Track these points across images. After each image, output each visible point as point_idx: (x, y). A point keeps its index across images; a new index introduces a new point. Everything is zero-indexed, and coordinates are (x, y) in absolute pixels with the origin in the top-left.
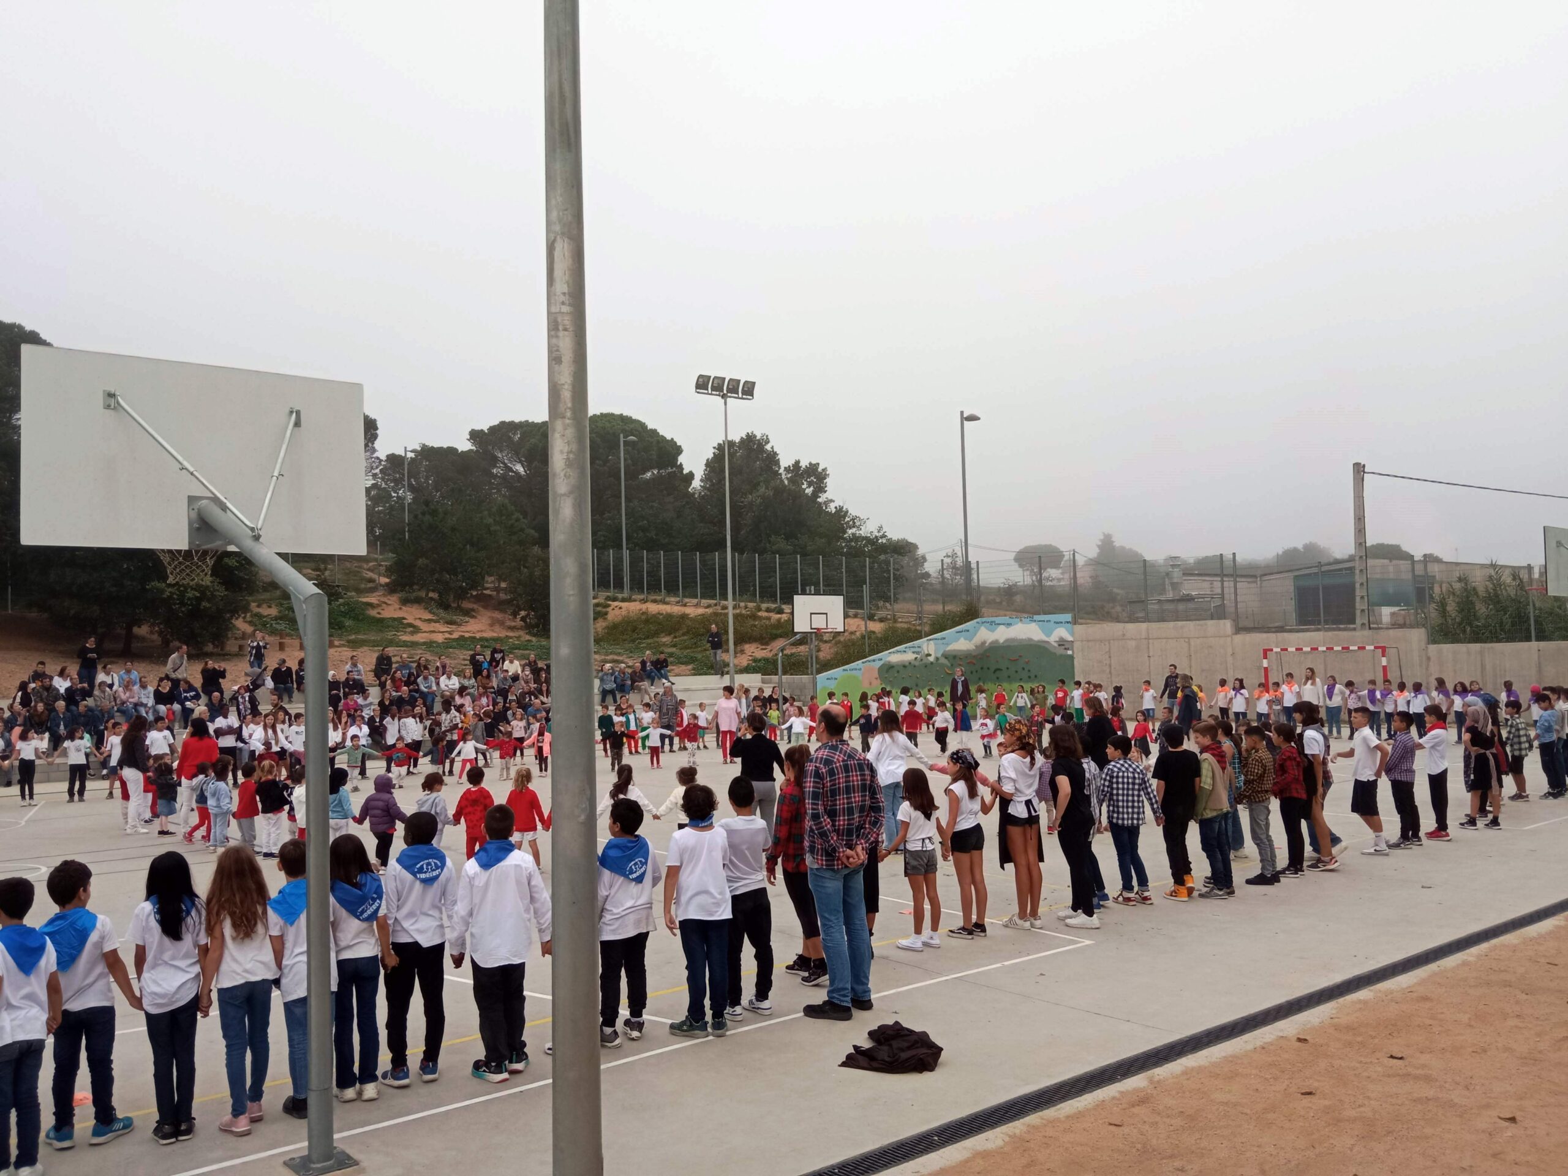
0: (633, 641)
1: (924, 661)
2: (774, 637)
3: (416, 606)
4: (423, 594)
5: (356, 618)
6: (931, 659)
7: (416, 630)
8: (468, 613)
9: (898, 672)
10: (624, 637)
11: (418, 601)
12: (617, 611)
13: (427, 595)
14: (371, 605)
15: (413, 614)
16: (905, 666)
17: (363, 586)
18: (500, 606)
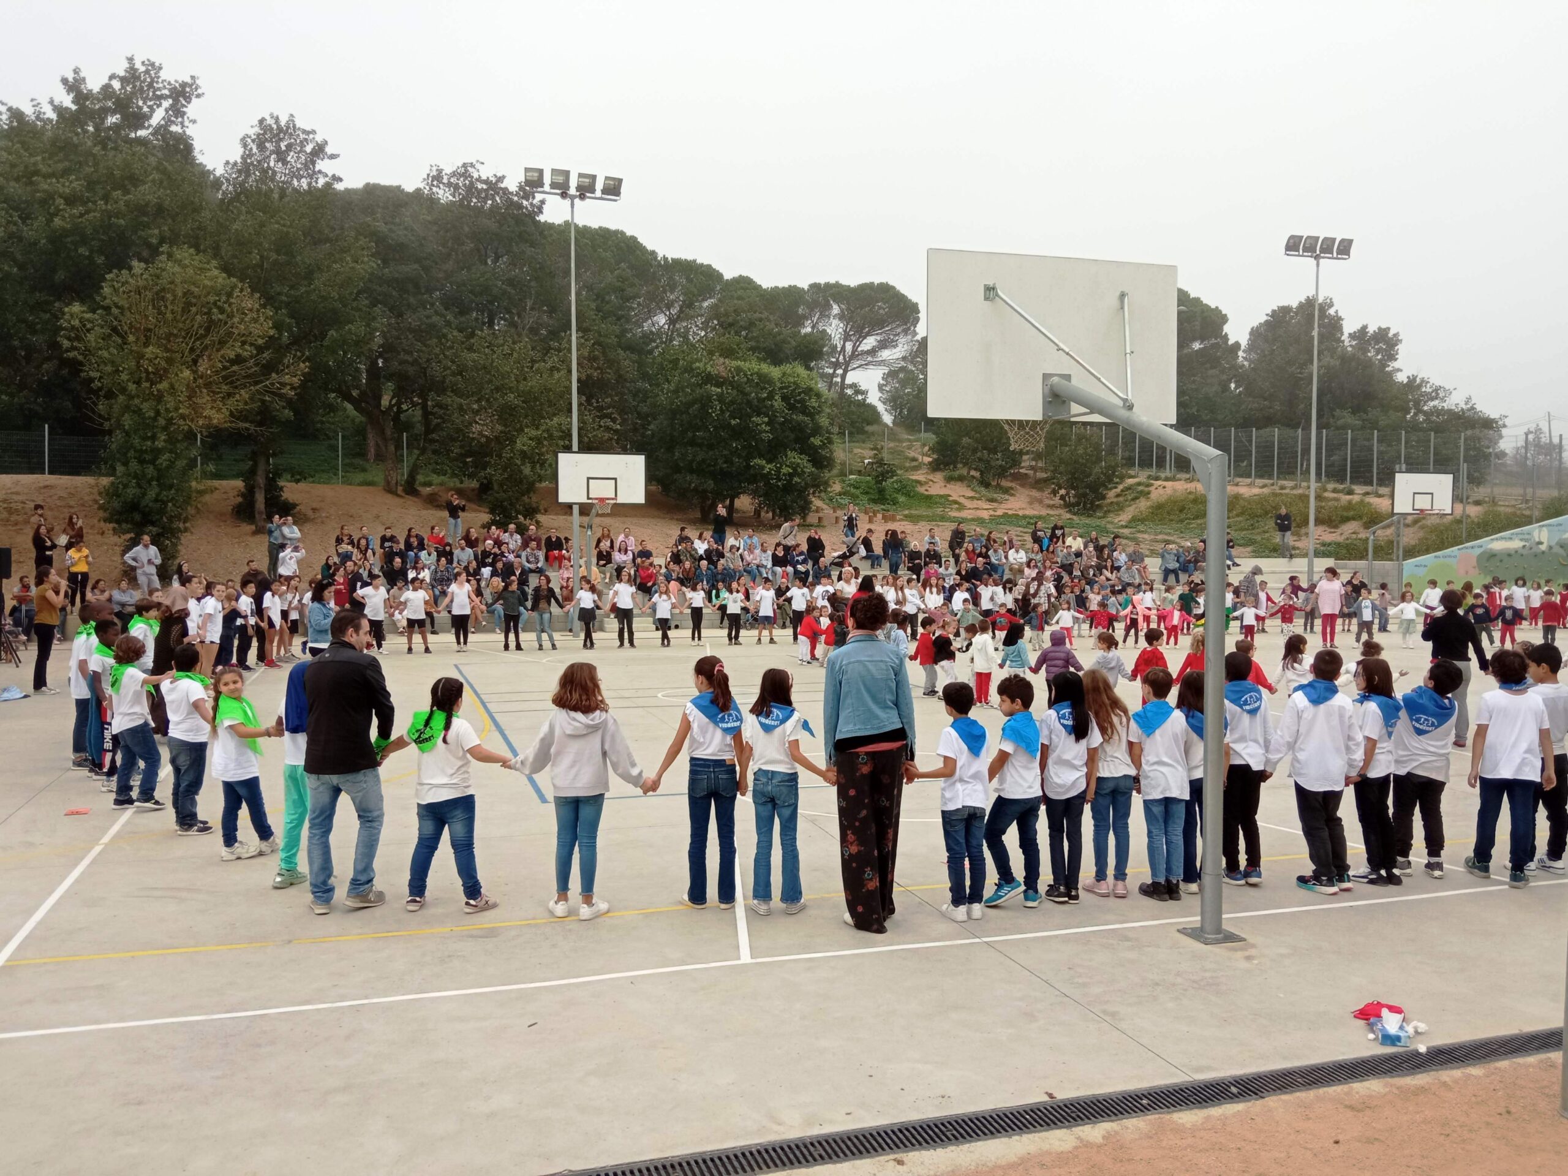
0: (1182, 521)
1: (1534, 550)
2: (1346, 520)
3: (959, 484)
4: (964, 472)
5: (907, 495)
7: (961, 507)
8: (1007, 491)
9: (1501, 561)
10: (1172, 517)
11: (961, 479)
12: (1161, 491)
13: (968, 473)
14: (918, 482)
15: (957, 491)
16: (1509, 555)
17: (907, 465)
18: (1039, 484)
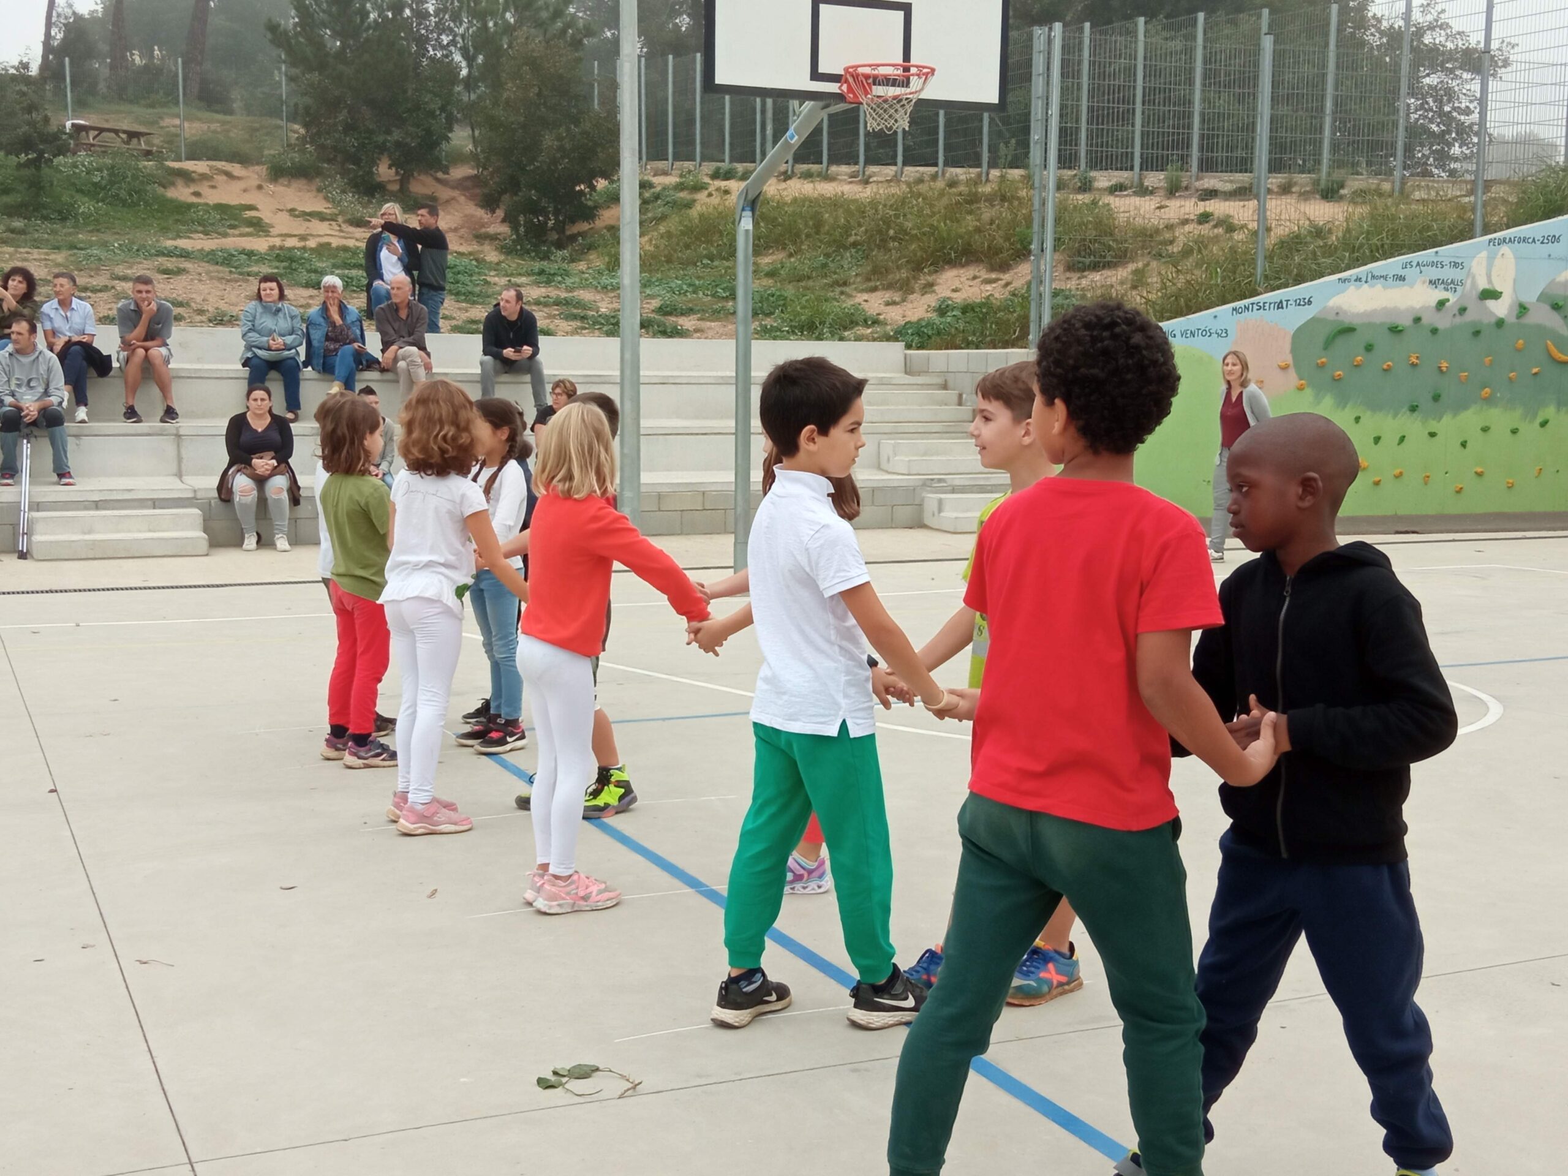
1: (1469, 316)
6: (1500, 308)
9: (1369, 348)
16: (1395, 330)
